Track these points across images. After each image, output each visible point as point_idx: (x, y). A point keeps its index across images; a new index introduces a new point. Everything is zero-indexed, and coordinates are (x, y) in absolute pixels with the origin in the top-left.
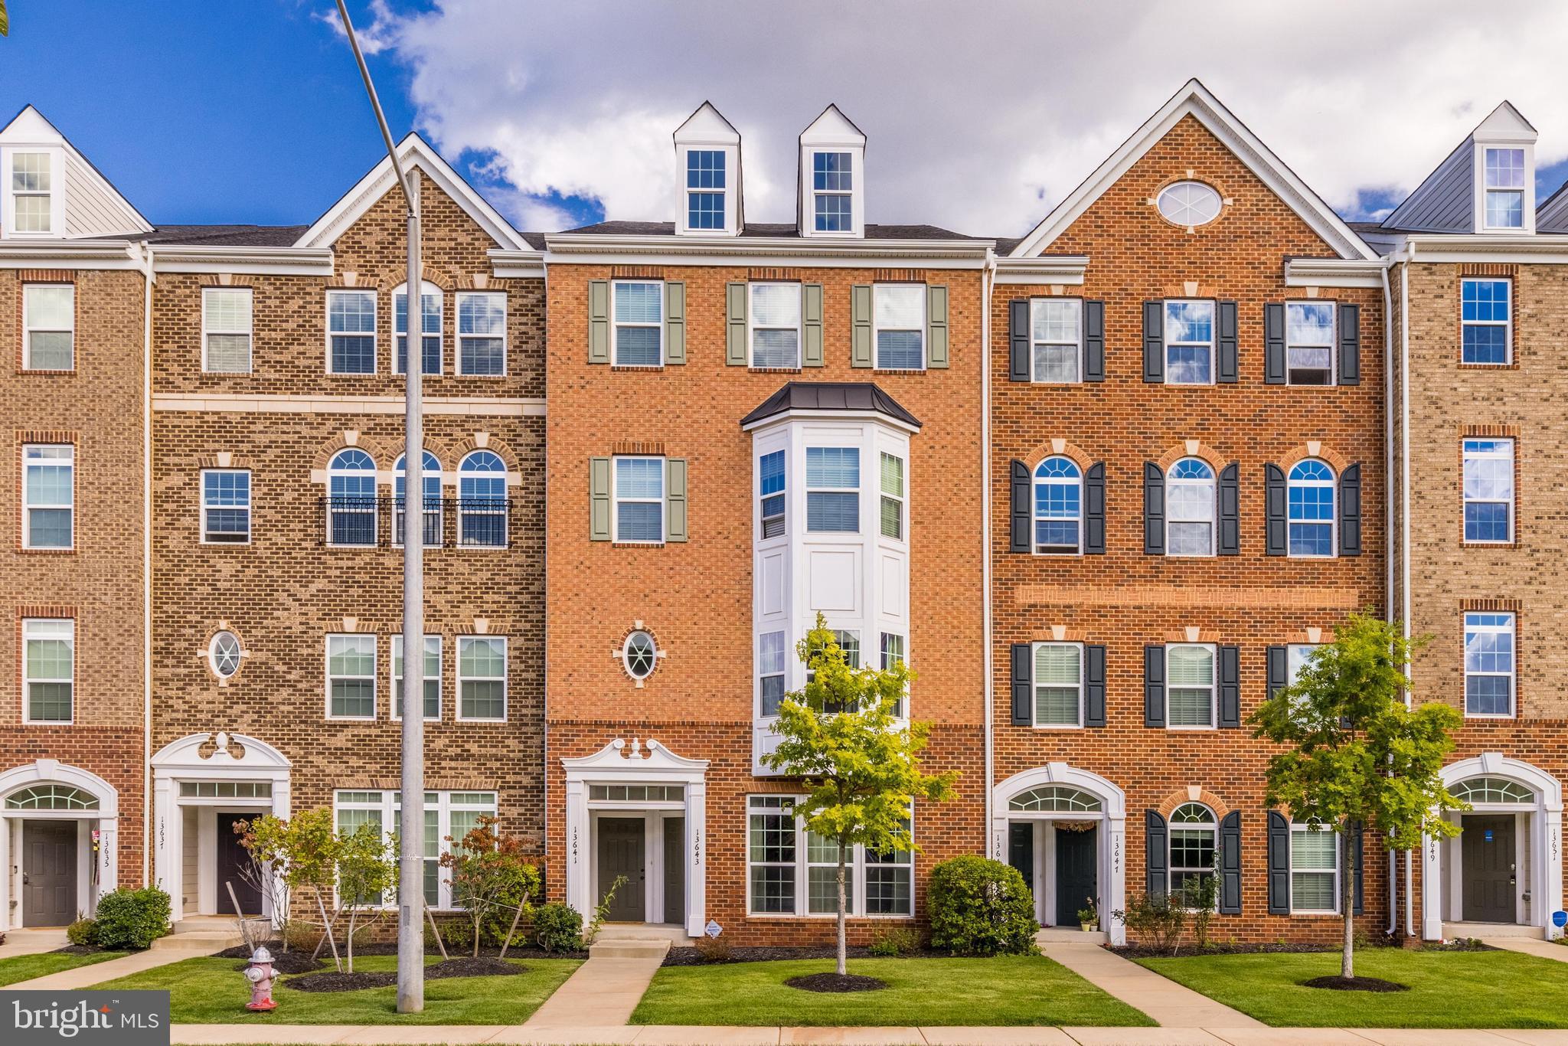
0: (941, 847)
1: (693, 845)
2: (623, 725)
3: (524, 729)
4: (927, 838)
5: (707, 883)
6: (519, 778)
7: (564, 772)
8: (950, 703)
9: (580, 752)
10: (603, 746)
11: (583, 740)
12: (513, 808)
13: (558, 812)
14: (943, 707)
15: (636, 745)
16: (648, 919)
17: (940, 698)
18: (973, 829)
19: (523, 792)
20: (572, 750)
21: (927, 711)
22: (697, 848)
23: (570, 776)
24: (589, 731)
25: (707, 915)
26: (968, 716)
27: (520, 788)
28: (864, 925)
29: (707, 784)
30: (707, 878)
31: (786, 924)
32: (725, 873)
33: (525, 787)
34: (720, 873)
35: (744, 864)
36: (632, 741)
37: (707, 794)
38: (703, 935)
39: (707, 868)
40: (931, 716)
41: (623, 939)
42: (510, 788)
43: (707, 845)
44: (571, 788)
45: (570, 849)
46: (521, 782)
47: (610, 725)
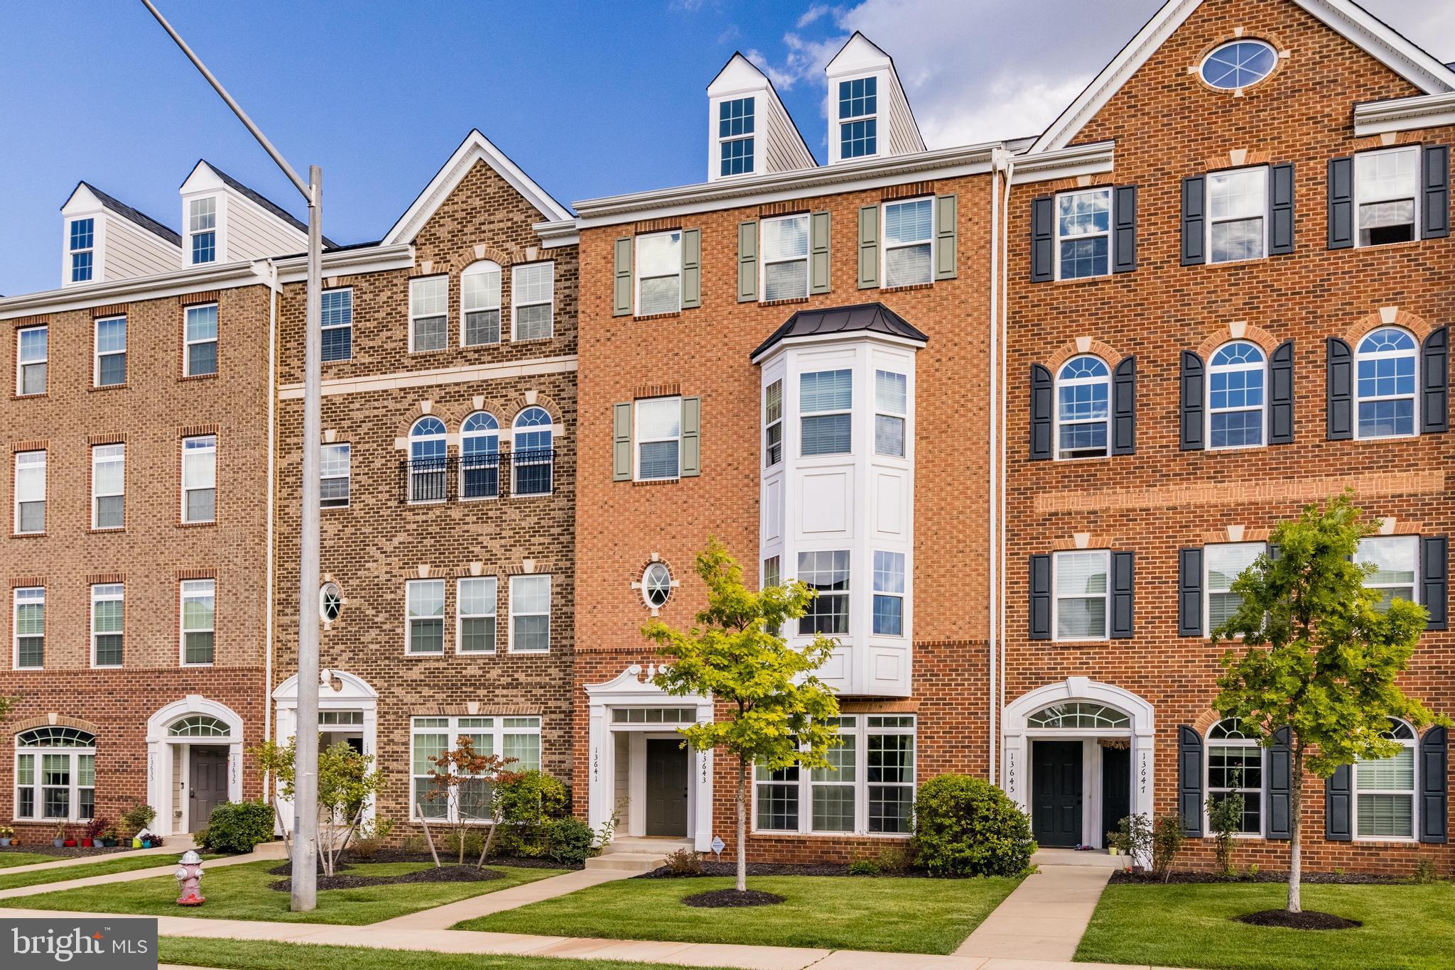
0: (943, 766)
2: (640, 652)
3: (564, 659)
4: (929, 756)
5: (714, 800)
6: (558, 703)
7: (588, 697)
8: (954, 619)
9: (602, 678)
10: (621, 672)
11: (605, 667)
12: (553, 731)
13: (583, 734)
14: (947, 623)
15: (651, 671)
16: (689, 834)
17: (944, 614)
18: (977, 747)
19: (562, 716)
20: (595, 676)
21: (929, 628)
22: (704, 767)
23: (592, 701)
24: (611, 659)
25: (714, 831)
26: (973, 632)
27: (560, 712)
28: (865, 844)
29: (715, 706)
30: (715, 796)
31: (788, 841)
32: (731, 791)
33: (564, 712)
34: (726, 791)
35: (750, 783)
36: (648, 667)
37: (716, 715)
38: (709, 850)
39: (715, 787)
40: (935, 633)
41: (637, 852)
42: (551, 712)
43: (715, 764)
44: (593, 712)
45: (592, 769)
46: (560, 707)
47: (629, 653)
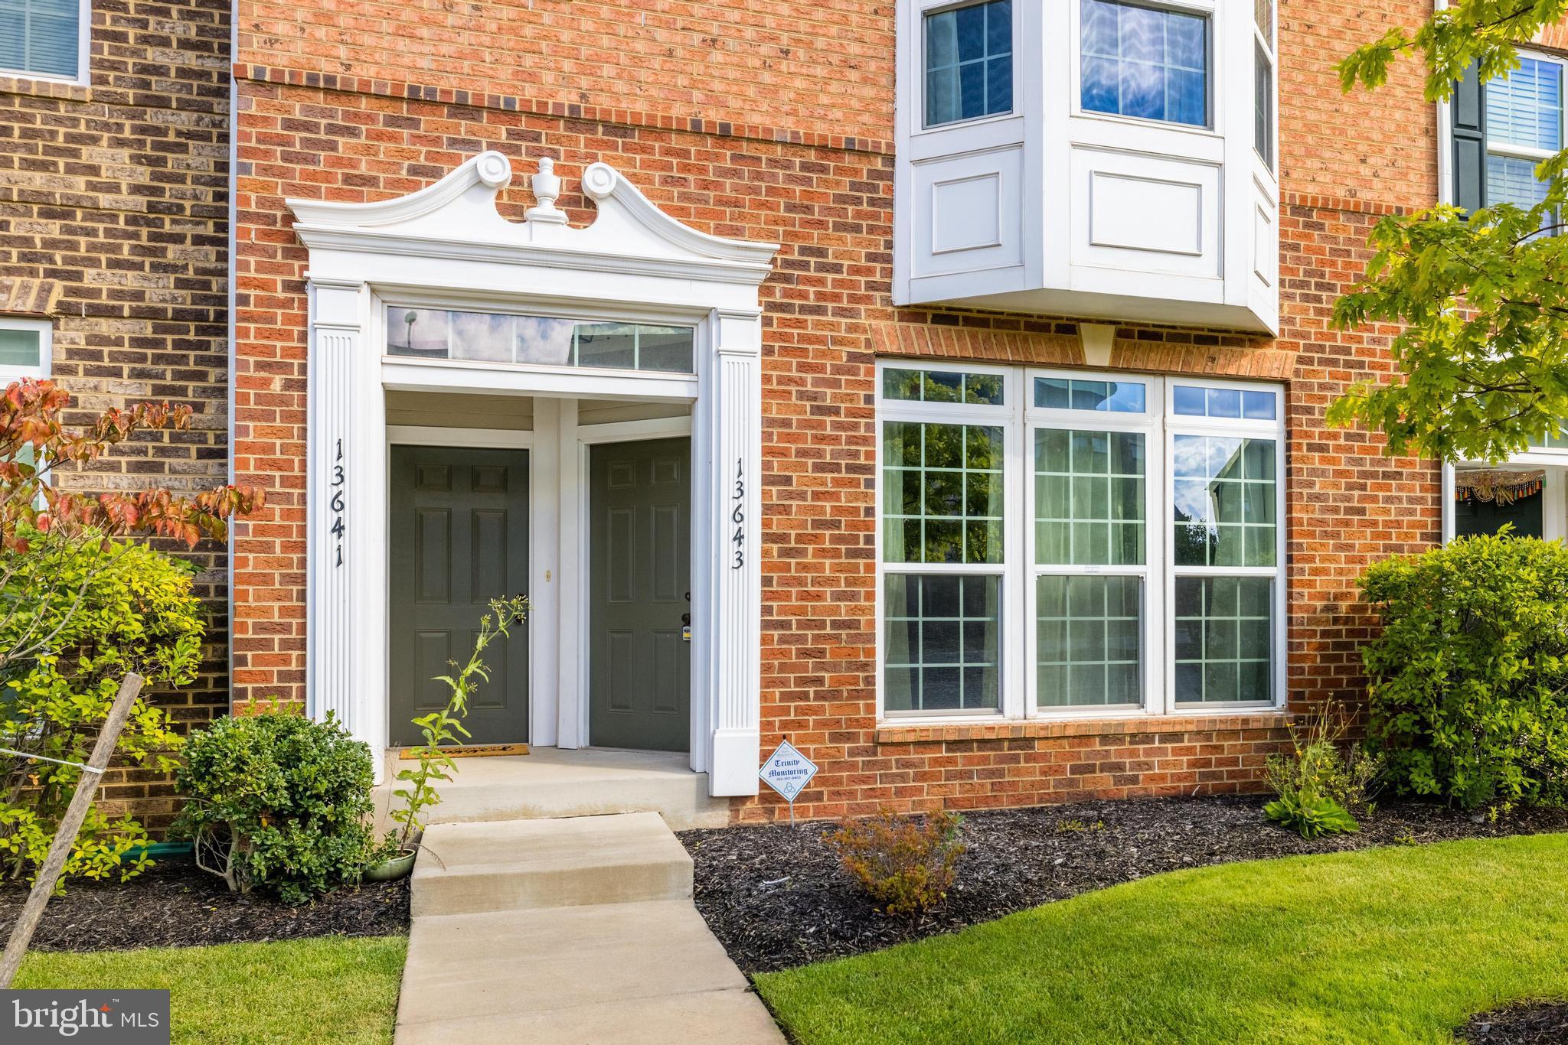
0: (1347, 523)
1: (727, 507)
2: (504, 112)
3: (152, 117)
4: (1317, 497)
5: (766, 625)
6: (131, 281)
7: (302, 253)
8: (1363, 147)
9: (356, 187)
10: (436, 174)
11: (368, 150)
12: (107, 383)
13: (277, 385)
14: (1348, 156)
15: (549, 182)
16: (539, 734)
17: (1342, 132)
18: (1413, 476)
19: (147, 329)
20: (328, 177)
21: (1313, 164)
22: (738, 516)
23: (320, 266)
24: (392, 121)
25: (765, 726)
26: (1401, 187)
27: (137, 314)
28: (1176, 737)
29: (767, 322)
30: (766, 610)
31: (983, 743)
32: (818, 597)
33: (154, 314)
34: (805, 596)
35: (871, 568)
36: (534, 168)
37: (767, 351)
38: (754, 790)
39: (766, 581)
40: (1325, 178)
41: (501, 816)
42: (97, 312)
43: (767, 509)
44: (323, 307)
45: (320, 518)
46: (139, 295)
47: (463, 108)
